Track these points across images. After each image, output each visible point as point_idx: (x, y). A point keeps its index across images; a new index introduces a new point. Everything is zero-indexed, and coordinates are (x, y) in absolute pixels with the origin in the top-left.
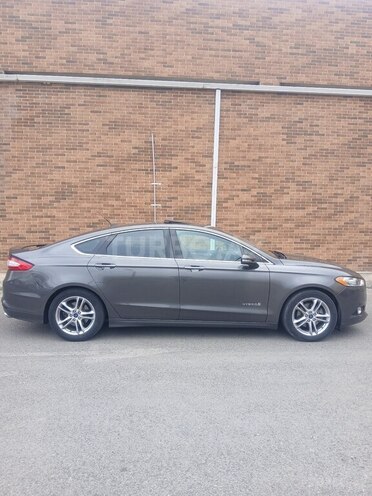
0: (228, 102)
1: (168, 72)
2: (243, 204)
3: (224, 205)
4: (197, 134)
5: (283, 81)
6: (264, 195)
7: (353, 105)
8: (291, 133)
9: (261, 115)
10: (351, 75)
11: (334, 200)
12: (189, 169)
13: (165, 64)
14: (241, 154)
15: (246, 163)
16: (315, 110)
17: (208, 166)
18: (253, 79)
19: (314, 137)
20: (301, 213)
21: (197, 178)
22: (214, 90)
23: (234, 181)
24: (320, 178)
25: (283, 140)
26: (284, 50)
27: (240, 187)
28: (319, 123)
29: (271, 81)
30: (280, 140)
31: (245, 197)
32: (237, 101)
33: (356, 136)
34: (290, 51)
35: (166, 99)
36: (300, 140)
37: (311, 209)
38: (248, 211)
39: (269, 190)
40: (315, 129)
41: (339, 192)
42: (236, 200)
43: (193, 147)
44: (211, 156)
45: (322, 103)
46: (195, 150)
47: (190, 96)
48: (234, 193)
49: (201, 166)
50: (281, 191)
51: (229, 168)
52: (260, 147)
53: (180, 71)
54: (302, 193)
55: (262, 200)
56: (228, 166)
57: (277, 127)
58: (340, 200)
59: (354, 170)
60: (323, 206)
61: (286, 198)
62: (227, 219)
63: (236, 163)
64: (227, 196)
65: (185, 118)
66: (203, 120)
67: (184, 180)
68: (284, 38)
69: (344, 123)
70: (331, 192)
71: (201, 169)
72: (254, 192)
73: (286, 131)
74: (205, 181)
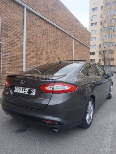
2: (32, 57)
3: (27, 57)
4: (17, 24)
5: (42, 14)
10: (54, 19)
11: (52, 58)
14: (31, 37)
15: (33, 41)
16: (48, 28)
17: (22, 39)
18: (34, 9)
19: (48, 37)
21: (18, 43)
22: (24, 7)
23: (30, 47)
24: (49, 51)
25: (42, 35)
27: (31, 50)
28: (49, 32)
31: (33, 54)
32: (30, 15)
33: (55, 39)
34: (43, 4)
36: (45, 36)
37: (48, 61)
38: (34, 60)
39: (39, 53)
40: (48, 34)
41: (53, 56)
42: (31, 55)
44: (23, 35)
45: (50, 26)
46: (17, 30)
48: (30, 52)
50: (42, 53)
51: (29, 42)
52: (37, 36)
54: (46, 55)
55: (37, 56)
57: (40, 30)
58: (53, 58)
59: (55, 50)
60: (50, 60)
61: (43, 56)
62: (28, 63)
63: (30, 40)
64: (28, 53)
65: (13, 14)
66: (20, 18)
69: (53, 34)
70: (51, 55)
71: (19, 39)
72: (35, 53)
73: (42, 32)
74: (20, 45)
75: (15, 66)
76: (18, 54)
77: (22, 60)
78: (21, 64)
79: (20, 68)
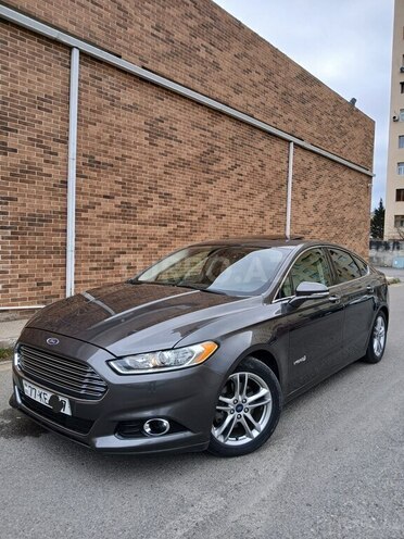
0: (88, 71)
2: (106, 216)
3: (84, 215)
4: (45, 105)
5: (146, 65)
6: (127, 205)
8: (155, 132)
9: (123, 100)
10: (202, 81)
11: (190, 218)
12: (35, 156)
14: (102, 147)
15: (109, 160)
16: (174, 111)
17: (61, 156)
18: (114, 50)
19: (173, 143)
20: (164, 230)
22: (70, 48)
24: (178, 192)
25: (146, 139)
26: (146, 27)
27: (102, 192)
28: (177, 126)
29: (133, 59)
30: (142, 138)
31: (107, 206)
32: (97, 74)
33: (205, 150)
34: (151, 30)
36: (161, 142)
37: (172, 227)
38: (112, 226)
39: (134, 200)
40: (175, 133)
41: (194, 209)
43: (40, 123)
44: (65, 141)
45: (180, 104)
46: (43, 128)
47: (35, 45)
48: (95, 200)
49: (51, 153)
50: (145, 202)
51: (89, 163)
52: (124, 143)
54: (165, 208)
55: (127, 213)
56: (87, 160)
57: (139, 121)
58: (195, 218)
59: (204, 187)
60: (182, 224)
61: (150, 212)
62: (87, 236)
64: (87, 202)
65: (29, 76)
66: (55, 86)
67: (26, 173)
68: (146, 12)
69: (196, 132)
70: (188, 208)
71: (52, 158)
72: (118, 200)
73: (148, 128)
74: (57, 177)
75: (34, 248)
76: (45, 207)
77: (61, 226)
78: (58, 239)
79: (52, 253)
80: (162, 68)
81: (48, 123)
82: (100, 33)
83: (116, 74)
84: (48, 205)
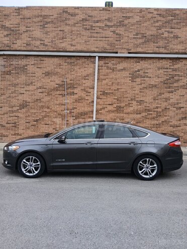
0: (102, 62)
1: (73, 48)
2: (109, 111)
3: (100, 112)
4: (87, 78)
5: (130, 51)
6: (120, 107)
7: (166, 62)
8: (134, 77)
9: (118, 68)
10: (165, 48)
11: (156, 110)
12: (83, 94)
13: (72, 45)
14: (109, 87)
15: (111, 91)
16: (146, 65)
17: (92, 93)
18: (114, 51)
19: (145, 79)
20: (139, 116)
21: (86, 98)
22: (95, 57)
23: (105, 100)
25: (130, 80)
26: (130, 36)
27: (108, 103)
28: (148, 71)
29: (123, 51)
30: (128, 80)
31: (110, 108)
32: (107, 62)
33: (168, 78)
34: (133, 37)
35: (72, 61)
36: (138, 80)
37: (144, 114)
38: (112, 115)
39: (123, 105)
40: (147, 74)
41: (159, 106)
42: (106, 110)
44: (93, 88)
45: (150, 61)
46: (86, 85)
47: (83, 60)
48: (105, 106)
50: (129, 105)
52: (118, 84)
53: (79, 48)
54: (139, 106)
55: (119, 109)
56: (102, 93)
57: (126, 74)
58: (159, 110)
59: (167, 95)
60: (150, 113)
61: (131, 109)
63: (106, 92)
64: (101, 107)
65: (81, 70)
66: (90, 71)
67: (80, 100)
68: (130, 30)
69: (161, 71)
70: (155, 106)
71: (89, 94)
72: (115, 106)
73: (131, 76)
74: (90, 100)
80: (139, 50)
81: (88, 83)
82: (108, 47)
83: (115, 59)
84: (87, 109)
